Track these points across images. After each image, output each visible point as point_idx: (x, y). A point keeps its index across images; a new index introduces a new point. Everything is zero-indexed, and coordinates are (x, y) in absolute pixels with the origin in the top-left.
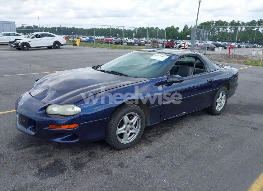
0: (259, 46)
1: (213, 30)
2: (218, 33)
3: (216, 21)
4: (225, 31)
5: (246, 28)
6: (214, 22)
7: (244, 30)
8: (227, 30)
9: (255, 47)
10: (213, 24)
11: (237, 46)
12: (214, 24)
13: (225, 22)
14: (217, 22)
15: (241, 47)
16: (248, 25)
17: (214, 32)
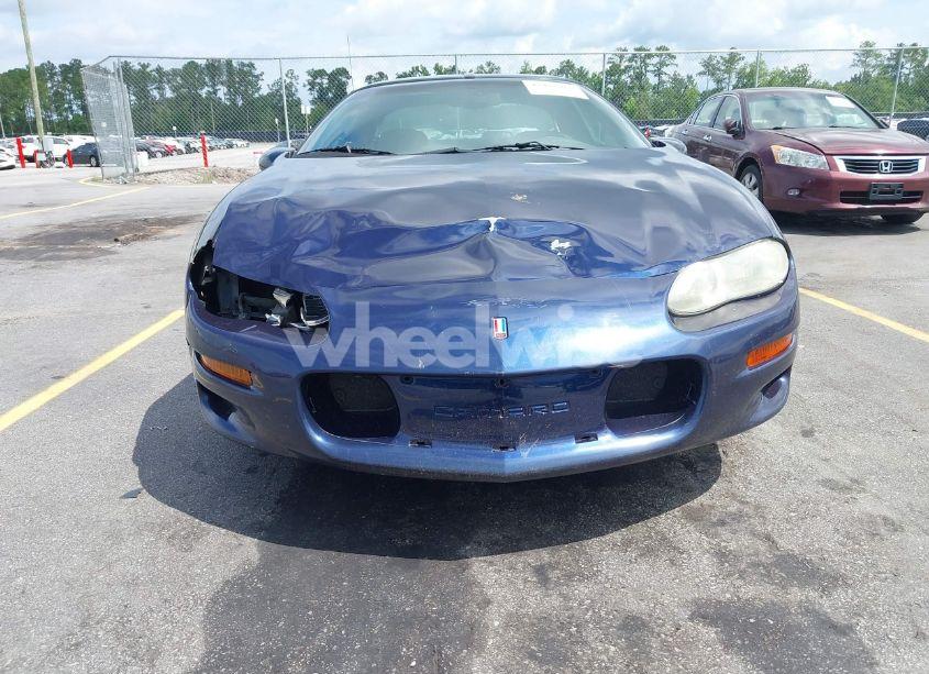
0: (239, 143)
3: (64, 65)
5: (175, 89)
6: (52, 66)
7: (169, 94)
9: (231, 146)
10: (53, 75)
11: (181, 146)
12: (55, 74)
14: (66, 69)
15: (196, 150)
16: (178, 79)
17: (66, 106)
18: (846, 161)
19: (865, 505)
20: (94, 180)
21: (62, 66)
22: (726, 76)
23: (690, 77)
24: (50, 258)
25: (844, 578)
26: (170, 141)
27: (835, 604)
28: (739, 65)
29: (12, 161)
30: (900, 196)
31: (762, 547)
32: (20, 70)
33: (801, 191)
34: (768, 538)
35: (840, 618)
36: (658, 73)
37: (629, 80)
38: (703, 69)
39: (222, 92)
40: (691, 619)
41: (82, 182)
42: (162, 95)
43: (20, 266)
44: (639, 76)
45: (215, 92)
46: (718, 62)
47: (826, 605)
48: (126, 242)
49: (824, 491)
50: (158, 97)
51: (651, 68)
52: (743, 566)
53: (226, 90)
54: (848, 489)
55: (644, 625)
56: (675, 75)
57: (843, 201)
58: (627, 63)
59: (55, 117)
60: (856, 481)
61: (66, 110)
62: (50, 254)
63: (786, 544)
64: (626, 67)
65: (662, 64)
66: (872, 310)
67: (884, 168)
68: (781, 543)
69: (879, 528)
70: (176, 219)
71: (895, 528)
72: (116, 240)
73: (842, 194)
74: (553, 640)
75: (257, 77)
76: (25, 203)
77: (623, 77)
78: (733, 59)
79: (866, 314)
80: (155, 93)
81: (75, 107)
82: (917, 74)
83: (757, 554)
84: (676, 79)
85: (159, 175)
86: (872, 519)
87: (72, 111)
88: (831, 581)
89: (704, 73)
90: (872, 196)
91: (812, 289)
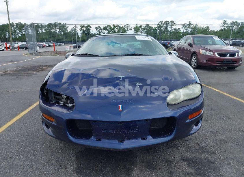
0: (62, 44)
1: (15, 31)
2: (21, 35)
3: (16, 23)
4: (27, 33)
5: (46, 30)
6: (13, 24)
7: (44, 31)
8: (29, 32)
9: (60, 45)
10: (13, 26)
12: (14, 26)
13: (25, 24)
14: (17, 25)
15: (51, 46)
16: (46, 27)
17: (17, 34)
18: (218, 54)
19: (219, 137)
20: (26, 54)
21: (16, 24)
22: (188, 28)
23: (179, 29)
24: (20, 75)
25: (214, 152)
26: (44, 44)
27: (212, 157)
28: (192, 26)
29: (3, 48)
30: (231, 63)
31: (196, 145)
32: (5, 24)
33: (207, 61)
34: (197, 144)
35: (213, 160)
36: (171, 27)
37: (163, 29)
38: (182, 27)
39: (58, 31)
40: (181, 160)
41: (24, 55)
42: (42, 31)
43: (13, 78)
44: (166, 28)
45: (56, 31)
46: (186, 25)
47: (210, 158)
48: (38, 72)
49: (210, 134)
50: (41, 32)
51: (169, 26)
52: (192, 150)
53: (59, 30)
54: (216, 133)
55: (171, 162)
56: (175, 28)
57: (217, 63)
58: (163, 25)
59: (14, 37)
60: (218, 132)
61: (17, 35)
62: (20, 74)
63: (202, 145)
64: (163, 26)
65: (172, 25)
66: (223, 91)
67: (227, 55)
68: (200, 145)
69: (222, 142)
70: (50, 65)
71: (226, 142)
72: (36, 71)
73: (217, 62)
74: (151, 165)
75: (67, 27)
76: (10, 60)
77: (162, 28)
78: (190, 24)
79: (222, 92)
80: (40, 31)
81: (19, 34)
82: (237, 29)
83: (195, 147)
84: (176, 29)
85: (43, 53)
86: (221, 140)
87: (18, 35)
88: (211, 153)
89: (183, 28)
90: (224, 63)
91: (209, 86)
